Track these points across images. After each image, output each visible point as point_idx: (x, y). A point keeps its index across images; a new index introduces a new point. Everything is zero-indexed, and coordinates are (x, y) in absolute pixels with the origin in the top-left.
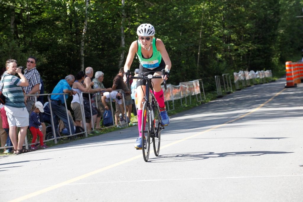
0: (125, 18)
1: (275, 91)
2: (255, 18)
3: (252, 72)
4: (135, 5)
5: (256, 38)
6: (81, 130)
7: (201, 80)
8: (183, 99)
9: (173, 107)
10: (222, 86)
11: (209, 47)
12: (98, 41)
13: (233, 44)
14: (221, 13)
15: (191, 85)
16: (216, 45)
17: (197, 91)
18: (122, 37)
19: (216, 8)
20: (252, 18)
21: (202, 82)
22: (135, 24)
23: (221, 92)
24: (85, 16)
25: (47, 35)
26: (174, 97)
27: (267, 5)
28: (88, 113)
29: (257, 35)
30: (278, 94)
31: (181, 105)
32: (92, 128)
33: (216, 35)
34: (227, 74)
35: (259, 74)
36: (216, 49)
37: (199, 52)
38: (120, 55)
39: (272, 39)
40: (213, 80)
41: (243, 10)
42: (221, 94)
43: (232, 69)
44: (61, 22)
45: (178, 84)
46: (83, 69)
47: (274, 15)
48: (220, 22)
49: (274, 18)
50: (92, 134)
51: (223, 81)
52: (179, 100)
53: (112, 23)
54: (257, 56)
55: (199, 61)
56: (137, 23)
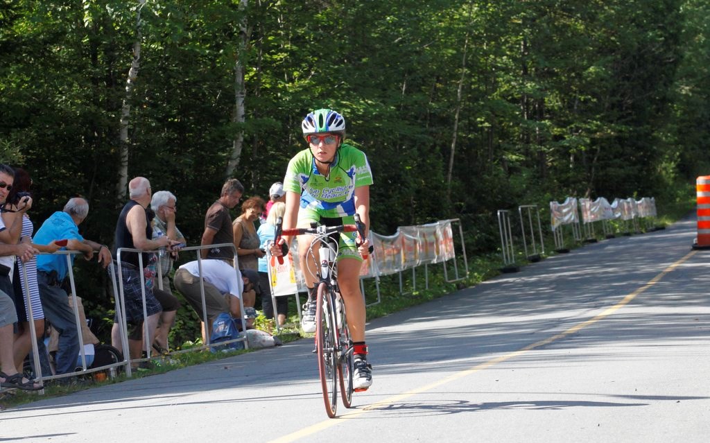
0: (248, 40)
1: (665, 259)
2: (612, 51)
3: (602, 201)
4: (278, 3)
5: (613, 106)
6: (114, 357)
7: (457, 221)
8: (407, 274)
9: (377, 296)
10: (516, 239)
11: (482, 128)
12: (169, 103)
13: (548, 122)
14: (517, 35)
15: (430, 234)
16: (501, 122)
17: (446, 251)
18: (238, 95)
19: (504, 20)
20: (604, 50)
21: (460, 227)
22: (275, 57)
23: (513, 255)
24: (136, 33)
25: (27, 82)
26: (381, 268)
27: (646, 16)
28: (136, 308)
29: (618, 98)
30: (674, 265)
31: (399, 290)
32: (145, 353)
33: (503, 96)
34: (532, 206)
35: (620, 206)
36: (504, 135)
37: (454, 140)
38: (232, 146)
39: (658, 110)
40: (493, 220)
41: (581, 27)
42: (514, 262)
43: (544, 191)
44: (67, 48)
45: (393, 232)
46: (124, 180)
47: (665, 43)
48: (515, 59)
49: (665, 51)
50: (143, 370)
51: (519, 224)
52: (395, 276)
53: (209, 54)
54: (615, 157)
55: (455, 167)
56: (282, 55)
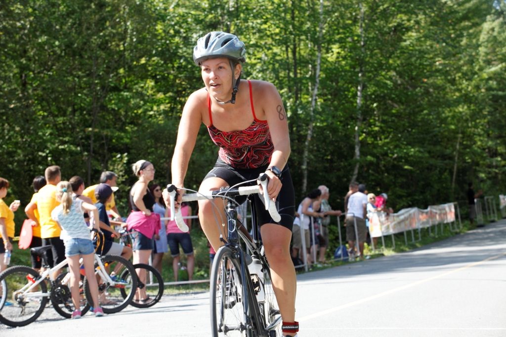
0: (361, 121)
4: (375, 105)
6: (300, 262)
7: (457, 204)
8: (433, 227)
9: (419, 237)
10: (484, 212)
11: (469, 162)
13: (500, 159)
14: (485, 119)
15: (443, 209)
16: (477, 159)
17: (451, 217)
18: (356, 146)
19: (478, 113)
21: (458, 207)
23: (482, 220)
26: (421, 225)
31: (429, 235)
33: (479, 147)
34: (492, 197)
36: (478, 164)
38: (354, 169)
42: (482, 222)
43: (498, 190)
45: (426, 208)
48: (484, 130)
51: (485, 205)
52: (428, 228)
55: (456, 179)
56: (377, 129)
